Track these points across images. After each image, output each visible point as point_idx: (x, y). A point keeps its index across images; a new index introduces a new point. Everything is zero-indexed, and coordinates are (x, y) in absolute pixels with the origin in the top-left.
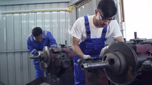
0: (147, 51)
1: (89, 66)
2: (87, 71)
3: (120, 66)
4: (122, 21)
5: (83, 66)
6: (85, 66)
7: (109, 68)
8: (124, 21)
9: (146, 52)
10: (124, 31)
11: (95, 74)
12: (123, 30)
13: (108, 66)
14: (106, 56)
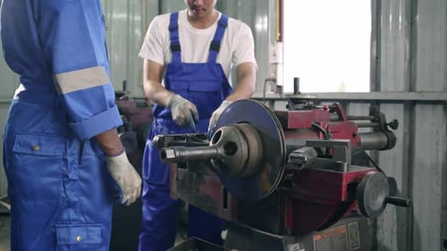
0: (313, 125)
1: (178, 154)
2: (176, 165)
3: (247, 161)
4: (278, 38)
5: (164, 155)
6: (170, 154)
7: (223, 160)
8: (281, 39)
9: (310, 126)
10: (279, 66)
11: (195, 174)
12: (276, 64)
13: (220, 155)
14: (220, 131)
